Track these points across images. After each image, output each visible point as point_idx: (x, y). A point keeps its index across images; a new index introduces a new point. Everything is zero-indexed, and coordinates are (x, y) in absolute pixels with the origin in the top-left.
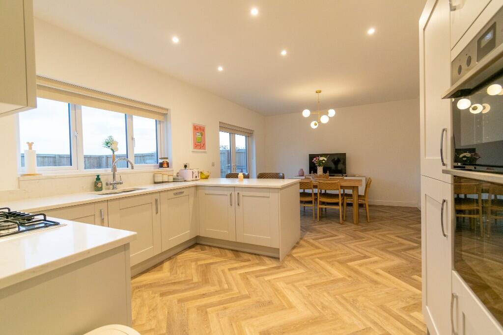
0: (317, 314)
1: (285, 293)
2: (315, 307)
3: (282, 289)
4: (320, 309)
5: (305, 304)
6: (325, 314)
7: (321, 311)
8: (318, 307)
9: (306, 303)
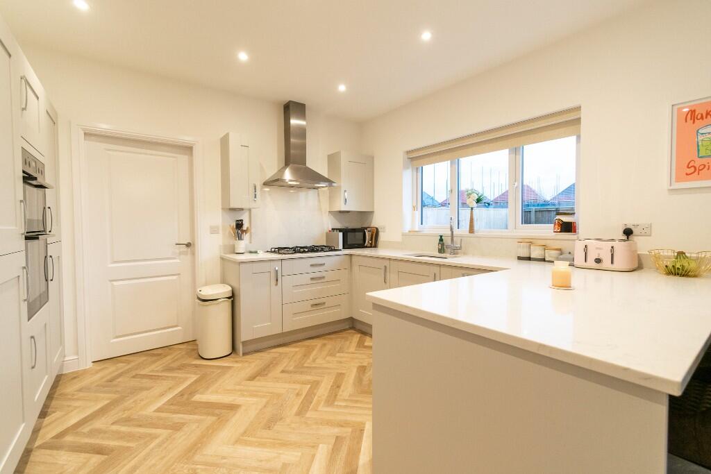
0: (197, 458)
1: (266, 450)
2: (206, 464)
3: (281, 452)
4: (198, 466)
5: (224, 458)
6: (185, 466)
7: (193, 466)
8: (203, 467)
9: (225, 461)
